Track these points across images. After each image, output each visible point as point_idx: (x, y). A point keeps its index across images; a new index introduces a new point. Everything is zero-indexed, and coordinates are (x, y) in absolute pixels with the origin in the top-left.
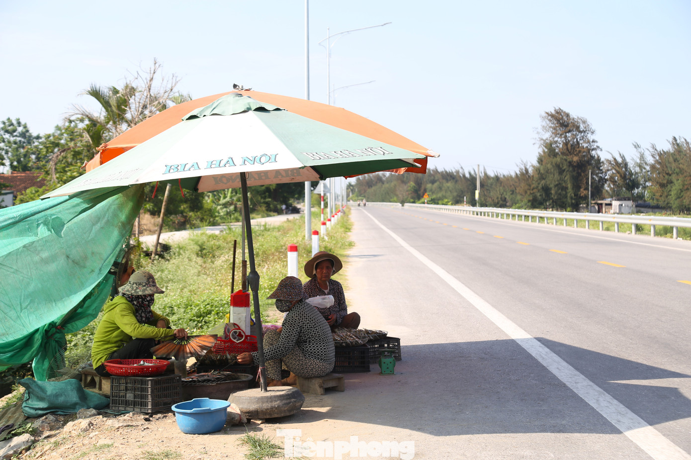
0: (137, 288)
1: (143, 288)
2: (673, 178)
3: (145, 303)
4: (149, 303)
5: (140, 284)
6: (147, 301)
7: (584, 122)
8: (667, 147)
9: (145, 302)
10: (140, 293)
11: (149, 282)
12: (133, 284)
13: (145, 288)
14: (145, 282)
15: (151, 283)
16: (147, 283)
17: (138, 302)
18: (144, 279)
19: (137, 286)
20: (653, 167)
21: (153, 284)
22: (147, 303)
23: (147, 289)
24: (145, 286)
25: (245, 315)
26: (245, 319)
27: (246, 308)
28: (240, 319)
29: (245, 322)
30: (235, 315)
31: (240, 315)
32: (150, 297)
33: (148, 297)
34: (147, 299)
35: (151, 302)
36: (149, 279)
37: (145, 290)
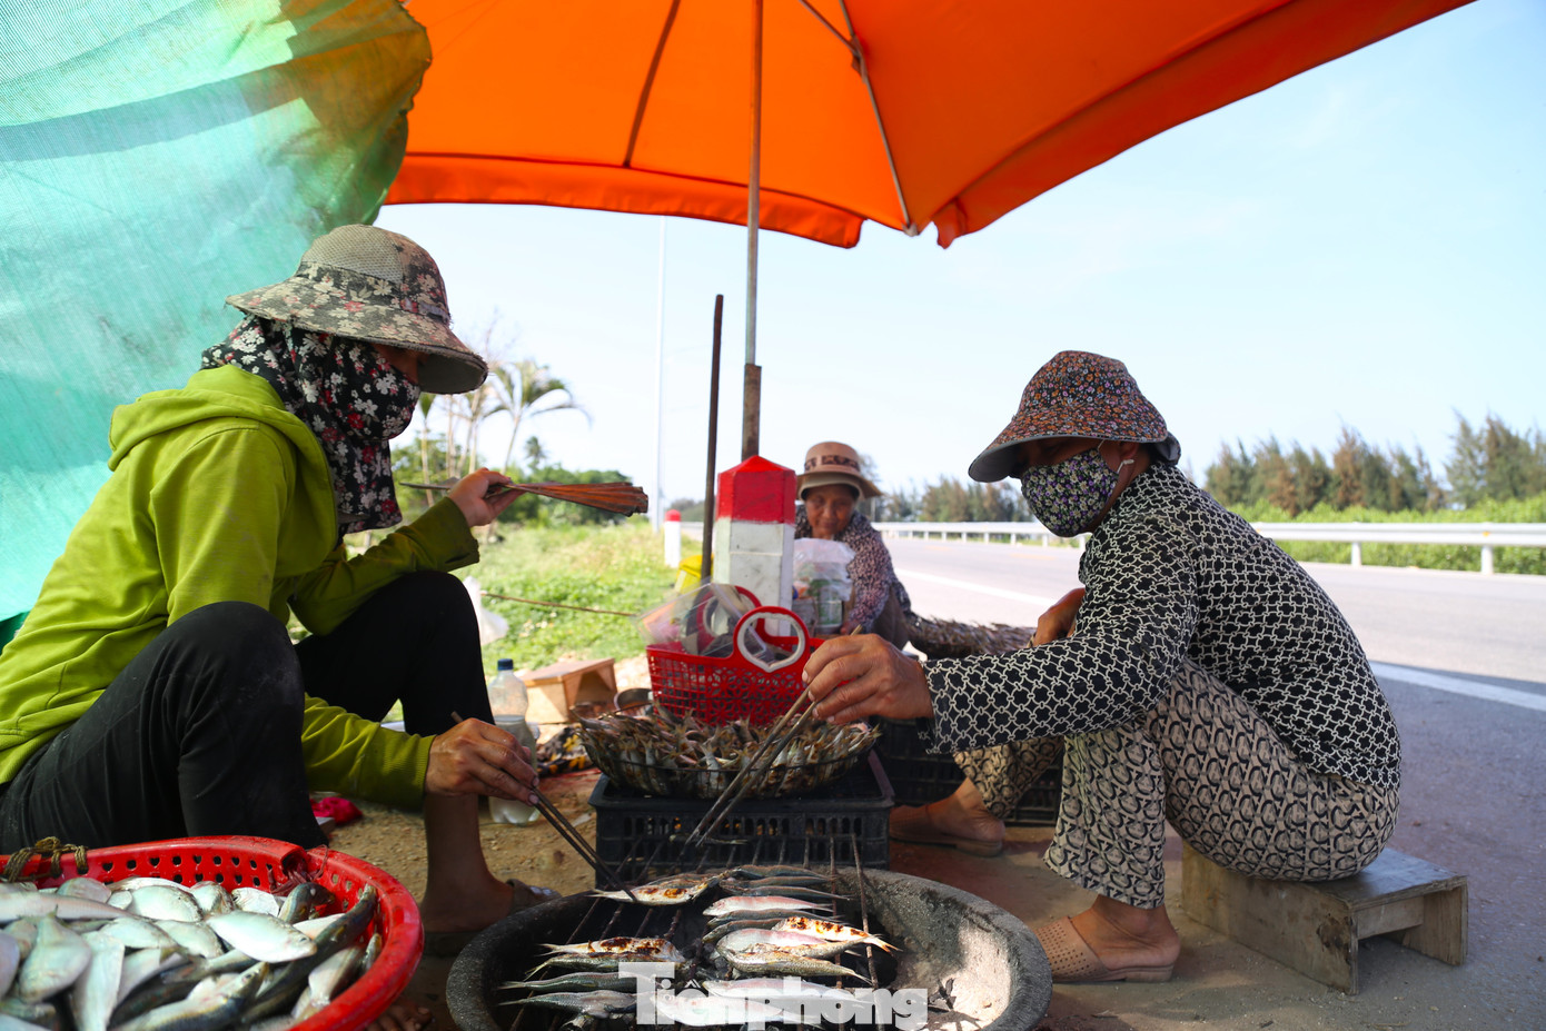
0: (334, 302)
1: (371, 309)
2: (941, 507)
3: (359, 405)
4: (381, 413)
5: (358, 285)
6: (375, 396)
7: (870, 458)
8: (936, 483)
9: (364, 397)
10: (348, 329)
11: (415, 291)
12: (318, 280)
13: (383, 309)
14: (396, 277)
15: (424, 298)
16: (404, 288)
17: (323, 392)
18: (390, 261)
19: (338, 293)
20: (924, 498)
21: (435, 311)
22: (371, 408)
23: (397, 318)
24: (386, 299)
25: (777, 554)
26: (778, 569)
27: (782, 526)
28: (757, 570)
29: (780, 585)
30: (740, 552)
31: (757, 553)
32: (397, 382)
33: (383, 375)
34: (373, 387)
35: (395, 408)
36: (414, 279)
37: (388, 319)
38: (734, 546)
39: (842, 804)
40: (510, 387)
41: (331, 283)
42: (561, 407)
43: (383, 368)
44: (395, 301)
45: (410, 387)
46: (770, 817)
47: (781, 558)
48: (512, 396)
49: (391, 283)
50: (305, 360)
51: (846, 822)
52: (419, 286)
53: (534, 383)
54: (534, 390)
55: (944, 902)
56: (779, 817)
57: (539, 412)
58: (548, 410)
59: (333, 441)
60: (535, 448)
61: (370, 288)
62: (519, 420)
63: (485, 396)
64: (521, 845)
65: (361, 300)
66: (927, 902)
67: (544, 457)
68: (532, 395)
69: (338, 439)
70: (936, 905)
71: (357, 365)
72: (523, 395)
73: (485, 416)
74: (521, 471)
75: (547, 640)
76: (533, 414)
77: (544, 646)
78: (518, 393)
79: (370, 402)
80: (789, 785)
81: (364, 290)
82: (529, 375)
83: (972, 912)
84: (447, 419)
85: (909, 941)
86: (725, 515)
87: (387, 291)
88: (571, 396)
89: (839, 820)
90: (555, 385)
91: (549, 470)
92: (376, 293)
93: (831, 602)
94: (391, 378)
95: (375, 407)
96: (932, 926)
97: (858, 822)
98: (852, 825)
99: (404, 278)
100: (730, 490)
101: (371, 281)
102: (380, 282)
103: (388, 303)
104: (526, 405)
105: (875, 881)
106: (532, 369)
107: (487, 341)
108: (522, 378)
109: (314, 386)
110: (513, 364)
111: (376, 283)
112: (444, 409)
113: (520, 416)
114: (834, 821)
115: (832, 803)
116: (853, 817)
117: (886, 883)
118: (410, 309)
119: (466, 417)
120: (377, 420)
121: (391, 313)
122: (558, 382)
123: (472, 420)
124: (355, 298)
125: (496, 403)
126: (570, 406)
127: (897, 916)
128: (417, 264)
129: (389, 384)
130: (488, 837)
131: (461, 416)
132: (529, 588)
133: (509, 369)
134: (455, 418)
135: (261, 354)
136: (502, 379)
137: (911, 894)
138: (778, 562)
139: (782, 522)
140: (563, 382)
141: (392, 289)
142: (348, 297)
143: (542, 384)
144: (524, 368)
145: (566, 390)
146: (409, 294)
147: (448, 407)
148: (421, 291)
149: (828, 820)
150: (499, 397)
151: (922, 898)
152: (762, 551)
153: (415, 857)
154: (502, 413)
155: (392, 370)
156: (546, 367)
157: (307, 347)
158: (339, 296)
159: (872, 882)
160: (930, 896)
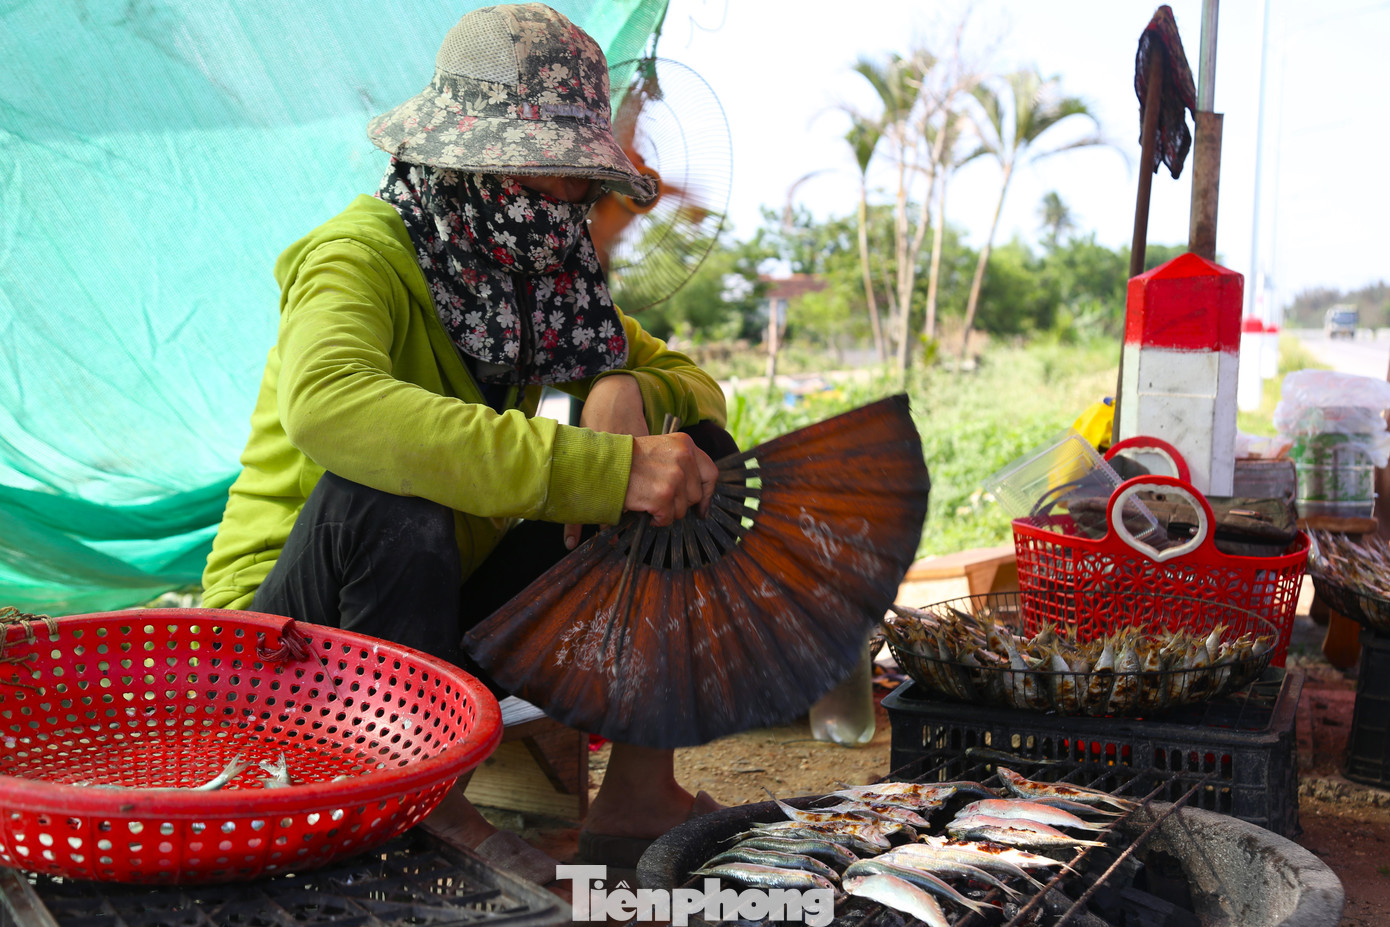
0: (451, 117)
4: (523, 244)
6: (509, 225)
9: (500, 228)
11: (536, 90)
13: (495, 121)
14: (511, 77)
15: (549, 98)
17: (462, 228)
18: (504, 57)
21: (563, 111)
22: (510, 240)
24: (500, 109)
25: (1210, 395)
26: (1210, 418)
27: (1216, 354)
28: (1178, 419)
29: (1212, 440)
30: (1153, 393)
31: (1178, 395)
32: (531, 205)
33: (512, 200)
34: (506, 216)
35: (536, 237)
36: (533, 74)
37: (498, 136)
38: (1146, 384)
39: (1201, 733)
40: (997, 115)
41: (450, 95)
42: (1081, 144)
43: (511, 192)
44: (512, 109)
45: (552, 208)
46: (1107, 741)
47: (1215, 401)
48: (999, 131)
49: (507, 86)
50: (434, 192)
51: (1210, 758)
52: (541, 82)
53: (1036, 107)
54: (1038, 117)
55: (1261, 852)
56: (1119, 743)
57: (1044, 155)
58: (1058, 150)
59: (473, 283)
60: (1056, 211)
61: (486, 97)
62: (1009, 169)
63: (958, 133)
64: (837, 767)
65: (475, 113)
66: (1245, 850)
67: (1069, 225)
68: (1032, 126)
69: (479, 281)
70: (1253, 855)
71: (482, 193)
72: (1018, 127)
73: (957, 167)
74: (1029, 252)
75: (998, 520)
76: (1034, 160)
77: (992, 528)
78: (1009, 126)
79: (505, 233)
80: (1120, 698)
81: (480, 99)
82: (1028, 95)
83: (1286, 864)
84: (896, 173)
85: (1224, 900)
86: (1133, 340)
87: (503, 96)
88: (1098, 125)
89: (1201, 756)
90: (1071, 108)
91: (1077, 246)
92: (492, 101)
93: (1353, 467)
94: (523, 202)
95: (513, 239)
96: (1248, 882)
97: (1227, 760)
98: (1218, 763)
99: (520, 75)
100: (1141, 304)
101: (484, 87)
102: (494, 87)
103: (503, 113)
104: (1022, 144)
105: (1191, 821)
106: (1033, 83)
107: (958, 42)
108: (1017, 101)
109: (445, 221)
110: (1002, 77)
111: (491, 89)
112: (892, 159)
113: (1013, 163)
114: (1193, 755)
115: (1191, 731)
116: (1220, 753)
117: (1203, 824)
118: (529, 116)
119: (923, 170)
120: (522, 253)
121: (503, 127)
122: (1076, 102)
123: (934, 175)
124: (470, 112)
125: (975, 143)
126: (1096, 142)
127: (1212, 868)
128: (539, 53)
129: (522, 209)
130: (801, 754)
131: (915, 168)
132: (993, 440)
133: (995, 85)
134: (908, 172)
135: (392, 187)
136: (982, 103)
137: (1228, 840)
138: (1209, 408)
139: (1217, 349)
140: (1085, 102)
141: (508, 94)
142: (464, 110)
143: (1049, 108)
144: (1019, 82)
145: (1092, 117)
146: (528, 96)
147: (898, 155)
148: (544, 89)
149: (1185, 753)
150: (979, 133)
151: (1239, 845)
152: (1185, 391)
153: (703, 766)
154: (986, 159)
155: (524, 192)
156: (1056, 79)
157: (436, 176)
158: (456, 110)
159: (1187, 822)
160: (1249, 843)
